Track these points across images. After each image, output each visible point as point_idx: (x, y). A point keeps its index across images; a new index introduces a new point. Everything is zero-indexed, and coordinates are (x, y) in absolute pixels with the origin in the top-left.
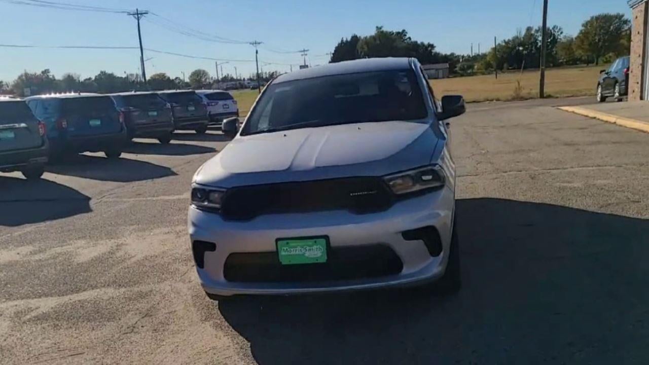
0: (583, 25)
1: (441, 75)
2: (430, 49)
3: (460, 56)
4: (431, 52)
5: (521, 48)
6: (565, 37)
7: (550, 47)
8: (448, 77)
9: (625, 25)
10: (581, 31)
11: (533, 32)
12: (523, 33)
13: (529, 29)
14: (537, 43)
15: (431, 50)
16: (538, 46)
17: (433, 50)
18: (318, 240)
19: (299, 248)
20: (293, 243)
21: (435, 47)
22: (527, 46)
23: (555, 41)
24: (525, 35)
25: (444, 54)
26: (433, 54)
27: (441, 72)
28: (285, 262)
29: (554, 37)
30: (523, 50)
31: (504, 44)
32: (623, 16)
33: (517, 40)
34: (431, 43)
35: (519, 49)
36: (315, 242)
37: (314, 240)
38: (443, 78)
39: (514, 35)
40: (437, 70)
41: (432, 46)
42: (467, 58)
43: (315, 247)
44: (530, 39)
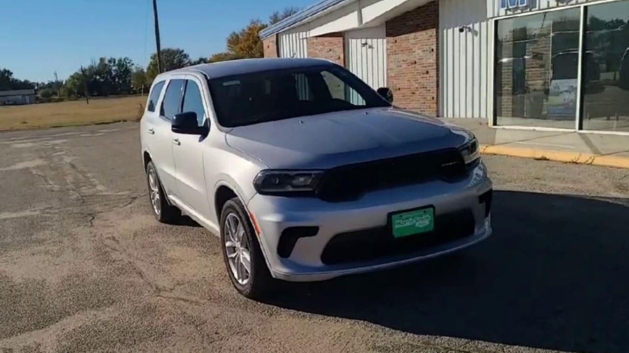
0: (151, 58)
1: (28, 101)
2: (6, 75)
3: (35, 83)
4: (8, 78)
5: (98, 77)
6: (136, 68)
7: (123, 76)
8: (36, 103)
9: (185, 59)
10: (151, 63)
11: (107, 62)
12: (98, 62)
13: (102, 60)
14: (112, 73)
15: (8, 76)
16: (113, 76)
17: (11, 76)
18: (427, 210)
19: (411, 219)
20: (405, 215)
21: (12, 73)
22: (103, 75)
23: (127, 71)
24: (100, 64)
25: (23, 80)
26: (11, 80)
27: (27, 97)
28: (396, 234)
29: (126, 68)
30: (99, 79)
31: (81, 73)
32: (183, 51)
33: (93, 69)
34: (7, 69)
35: (96, 79)
36: (425, 212)
37: (424, 210)
38: (31, 103)
39: (89, 65)
40: (23, 95)
41: (10, 73)
42: (42, 85)
43: (424, 217)
44: (105, 68)
